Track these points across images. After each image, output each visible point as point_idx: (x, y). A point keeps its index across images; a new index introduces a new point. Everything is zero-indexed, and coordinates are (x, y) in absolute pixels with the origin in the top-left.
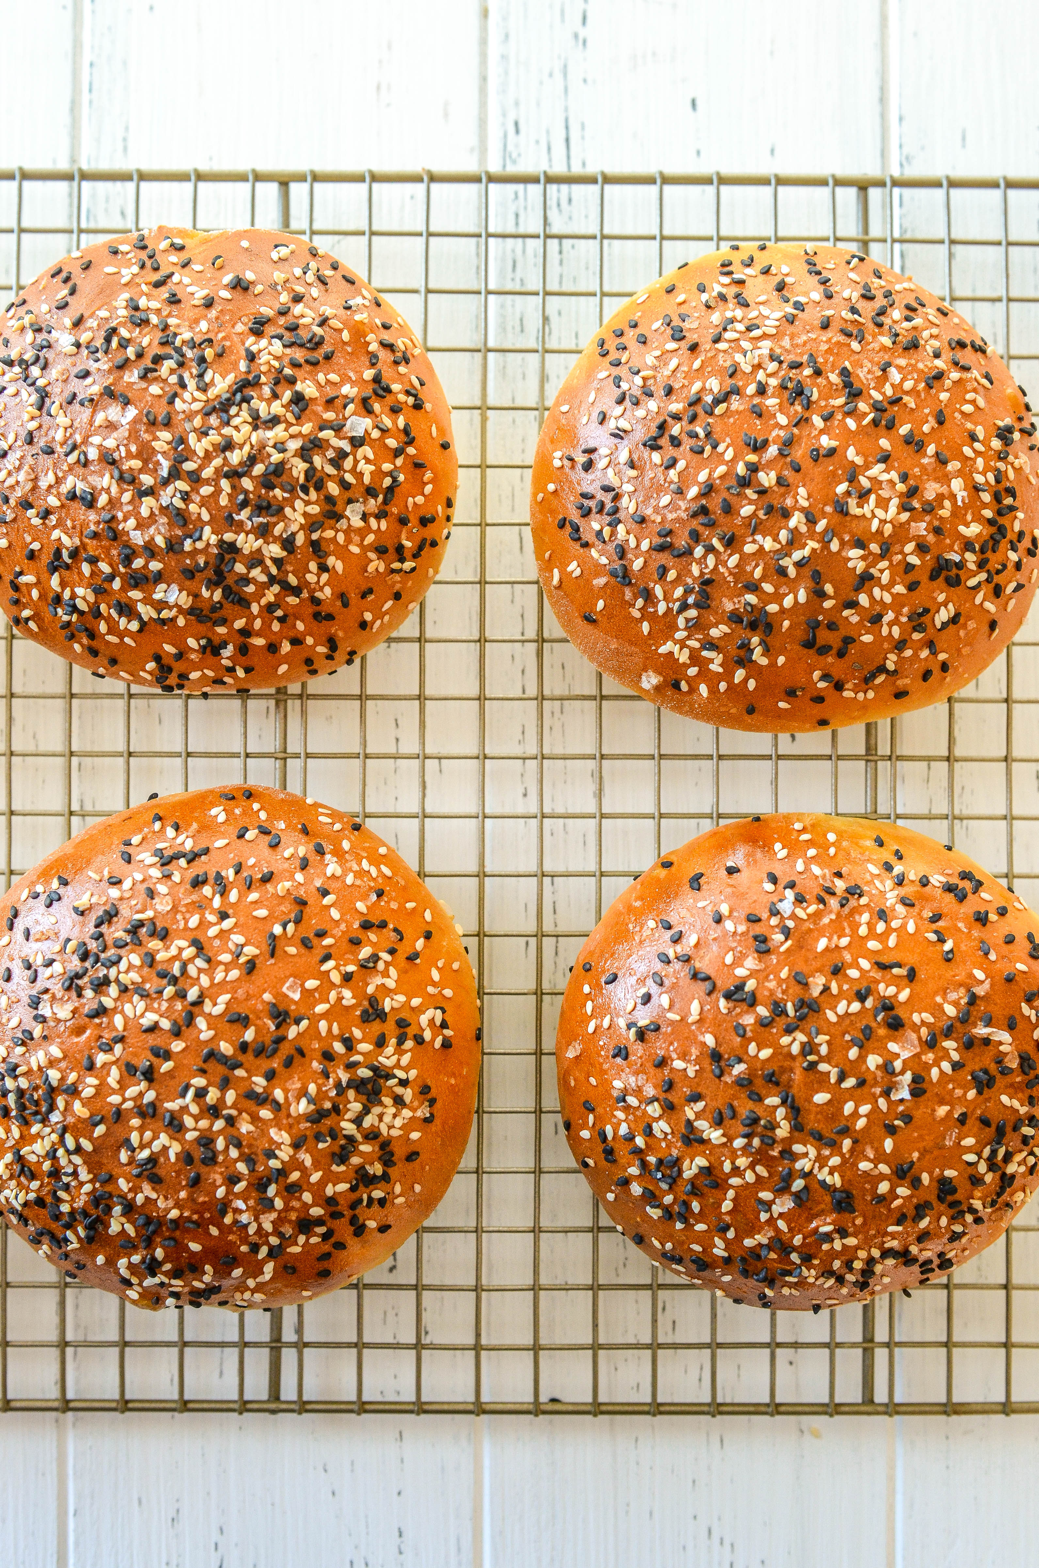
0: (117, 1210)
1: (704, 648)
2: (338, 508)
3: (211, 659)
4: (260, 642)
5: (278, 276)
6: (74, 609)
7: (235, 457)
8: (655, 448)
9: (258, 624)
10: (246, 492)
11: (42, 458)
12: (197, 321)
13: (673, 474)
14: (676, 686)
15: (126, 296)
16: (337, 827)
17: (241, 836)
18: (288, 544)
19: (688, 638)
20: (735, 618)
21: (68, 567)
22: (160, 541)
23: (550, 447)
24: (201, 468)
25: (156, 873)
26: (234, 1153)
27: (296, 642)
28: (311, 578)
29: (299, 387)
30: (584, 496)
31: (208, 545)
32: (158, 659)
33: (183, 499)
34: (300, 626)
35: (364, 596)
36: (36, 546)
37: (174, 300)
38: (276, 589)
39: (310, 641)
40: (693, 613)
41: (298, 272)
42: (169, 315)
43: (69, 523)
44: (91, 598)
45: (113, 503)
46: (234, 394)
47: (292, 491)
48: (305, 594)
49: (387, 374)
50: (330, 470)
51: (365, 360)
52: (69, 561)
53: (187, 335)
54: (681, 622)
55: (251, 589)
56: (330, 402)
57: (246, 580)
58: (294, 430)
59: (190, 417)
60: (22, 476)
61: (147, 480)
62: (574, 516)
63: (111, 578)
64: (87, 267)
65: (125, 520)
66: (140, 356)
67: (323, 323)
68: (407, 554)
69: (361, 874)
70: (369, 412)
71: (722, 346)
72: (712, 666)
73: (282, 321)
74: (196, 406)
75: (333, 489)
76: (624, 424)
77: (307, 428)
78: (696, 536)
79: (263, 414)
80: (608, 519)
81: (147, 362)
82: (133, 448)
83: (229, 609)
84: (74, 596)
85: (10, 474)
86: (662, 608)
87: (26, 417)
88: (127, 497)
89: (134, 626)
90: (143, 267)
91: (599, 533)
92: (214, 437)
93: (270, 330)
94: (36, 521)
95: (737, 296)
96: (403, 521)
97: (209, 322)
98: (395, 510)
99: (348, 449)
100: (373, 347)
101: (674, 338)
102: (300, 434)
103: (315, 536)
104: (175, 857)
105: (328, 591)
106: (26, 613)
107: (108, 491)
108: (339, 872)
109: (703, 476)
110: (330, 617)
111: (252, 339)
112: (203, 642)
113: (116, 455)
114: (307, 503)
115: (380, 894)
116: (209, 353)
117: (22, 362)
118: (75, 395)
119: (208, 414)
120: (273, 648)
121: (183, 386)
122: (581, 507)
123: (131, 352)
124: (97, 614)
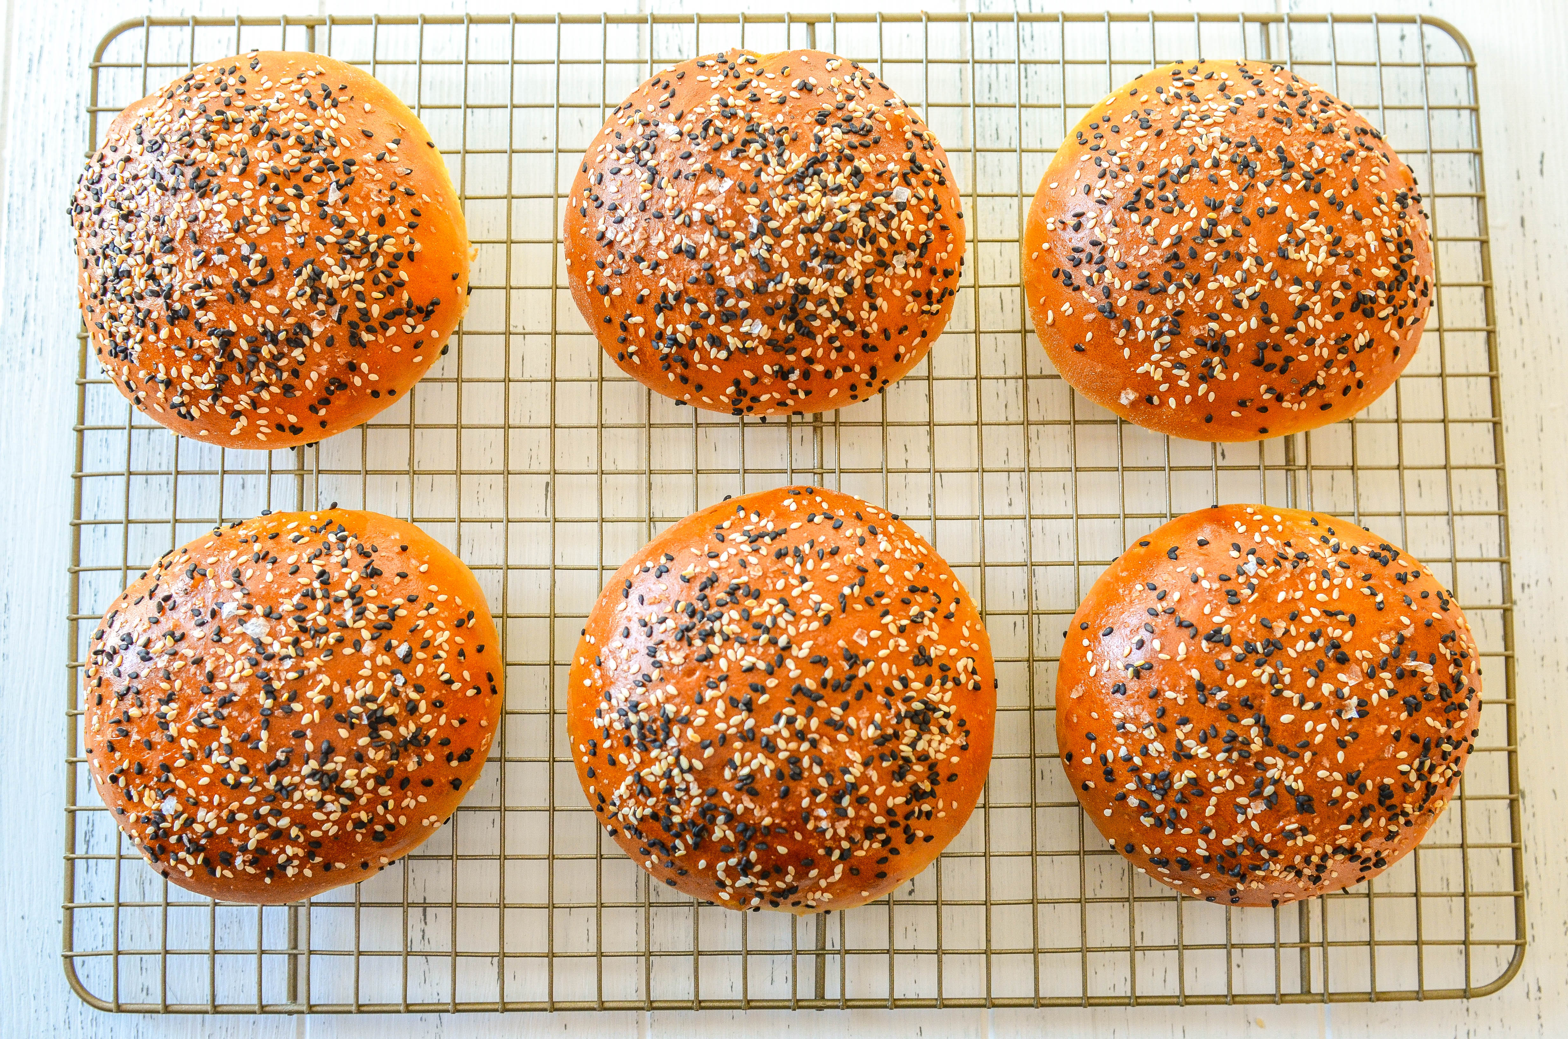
0: (721, 819)
1: (1174, 367)
2: (887, 259)
3: (780, 382)
4: (820, 368)
5: (834, 81)
6: (675, 342)
7: (810, 217)
8: (1136, 210)
9: (820, 353)
10: (818, 244)
11: (653, 221)
12: (774, 115)
13: (1149, 229)
14: (1150, 400)
15: (717, 96)
16: (882, 516)
17: (811, 521)
18: (848, 286)
19: (1162, 359)
20: (1200, 342)
21: (672, 308)
22: (749, 284)
23: (1042, 216)
24: (782, 226)
25: (746, 548)
26: (817, 770)
27: (847, 369)
28: (865, 315)
29: (856, 163)
30: (1076, 250)
31: (787, 286)
32: (737, 383)
33: (768, 251)
34: (852, 355)
35: (900, 332)
36: (646, 292)
37: (755, 99)
38: (837, 323)
39: (857, 368)
40: (1166, 339)
41: (848, 79)
42: (752, 110)
43: (675, 272)
44: (689, 333)
45: (712, 255)
46: (807, 169)
47: (853, 244)
48: (858, 329)
49: (920, 157)
50: (881, 228)
51: (903, 145)
52: (673, 303)
53: (768, 125)
54: (1157, 346)
55: (817, 323)
56: (880, 176)
57: (814, 316)
58: (854, 196)
59: (773, 186)
60: (637, 236)
61: (739, 236)
62: (1068, 266)
63: (707, 316)
64: (681, 77)
65: (721, 268)
66: (731, 140)
67: (871, 116)
68: (934, 299)
69: (905, 551)
70: (908, 184)
71: (1182, 131)
72: (1181, 383)
73: (840, 114)
74: (778, 178)
75: (883, 243)
76: (1106, 193)
77: (864, 195)
78: (1169, 278)
79: (830, 184)
80: (1096, 267)
81: (738, 145)
82: (729, 211)
83: (799, 341)
84: (675, 331)
85: (626, 235)
86: (1141, 335)
87: (641, 189)
88: (723, 249)
89: (723, 355)
90: (727, 76)
91: (1090, 279)
92: (793, 201)
93: (830, 121)
94: (647, 272)
95: (1190, 95)
96: (933, 272)
97: (784, 114)
98: (927, 262)
99: (895, 212)
100: (908, 136)
101: (1142, 128)
102: (858, 200)
103: (868, 281)
104: (761, 536)
105: (875, 326)
106: (632, 349)
107: (708, 245)
108: (889, 548)
109: (1174, 230)
110: (874, 349)
111: (818, 127)
112: (776, 368)
113: (715, 217)
114: (864, 254)
115: (921, 567)
116: (786, 138)
117: (634, 148)
118: (680, 172)
119: (787, 184)
120: (828, 374)
121: (766, 163)
122: (1073, 259)
123: (724, 138)
124: (693, 346)
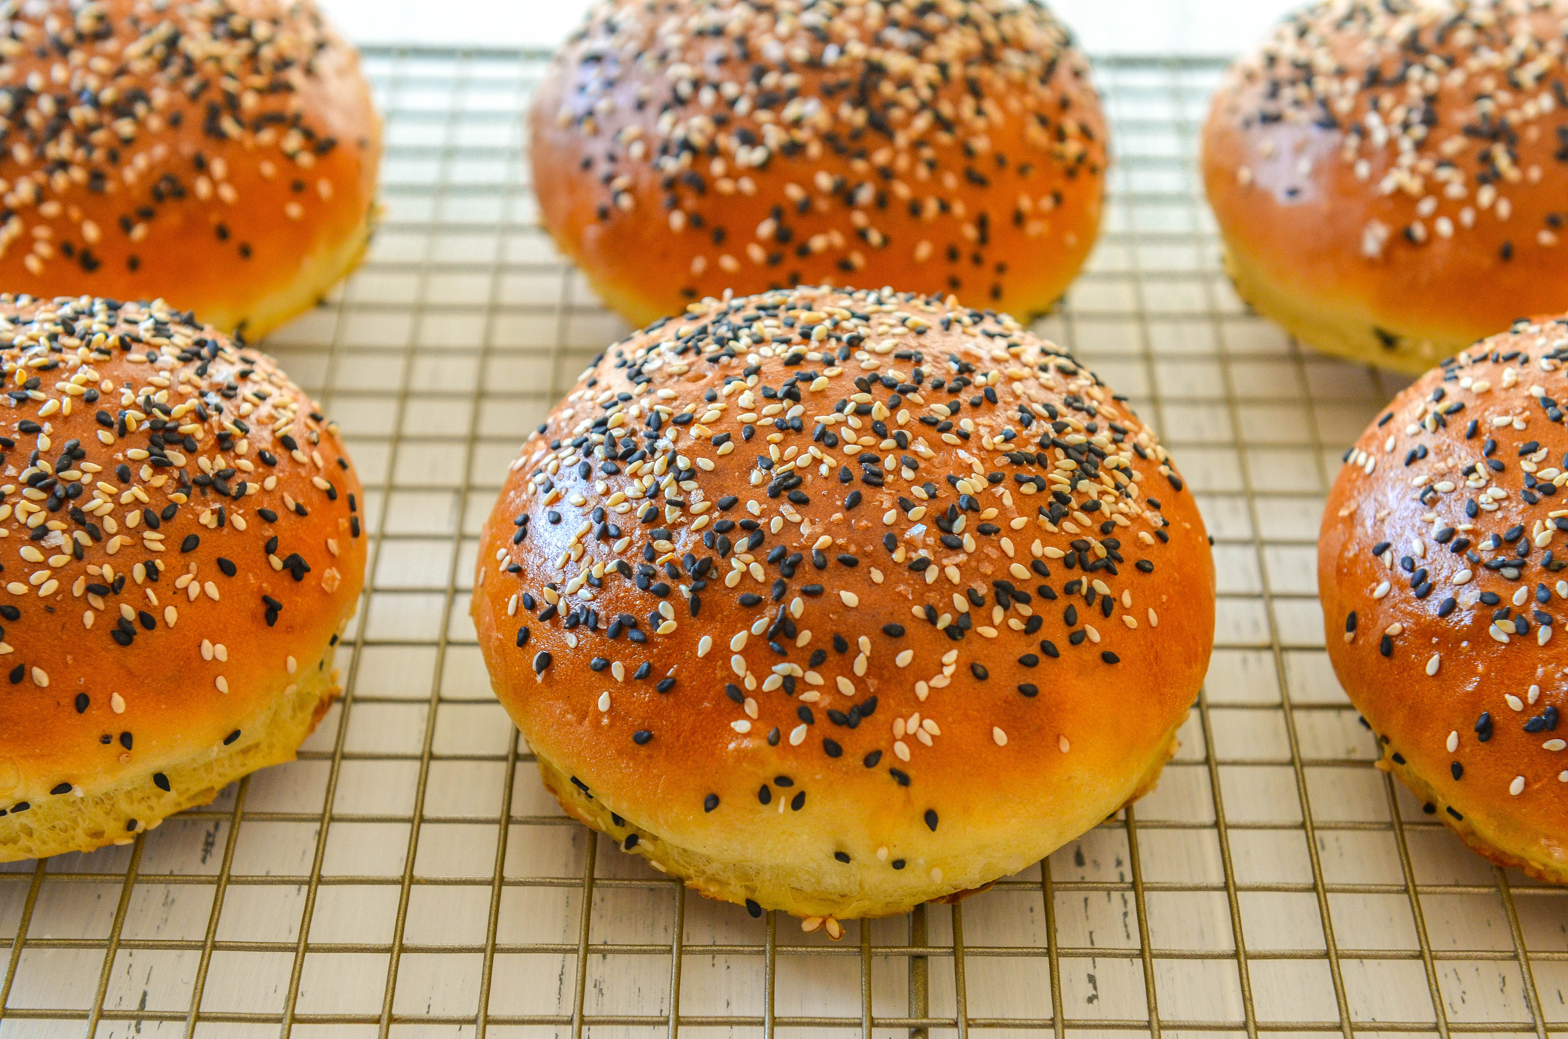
0: (742, 543)
1: (1438, 168)
3: (842, 209)
4: (903, 192)
9: (903, 163)
14: (1409, 236)
18: (942, 69)
19: (1417, 161)
21: (684, 102)
22: (800, 56)
26: (907, 474)
27: (944, 205)
28: (968, 118)
32: (778, 214)
34: (950, 183)
35: (1022, 172)
38: (927, 118)
39: (958, 210)
40: (1419, 131)
44: (709, 130)
45: (747, 28)
48: (959, 137)
52: (688, 94)
54: (1406, 145)
55: (898, 114)
72: (1451, 191)
78: (1409, 64)
80: (1302, 86)
83: (871, 138)
86: (1380, 138)
91: (1295, 100)
103: (971, 73)
105: (983, 142)
110: (983, 182)
112: (836, 181)
120: (916, 206)
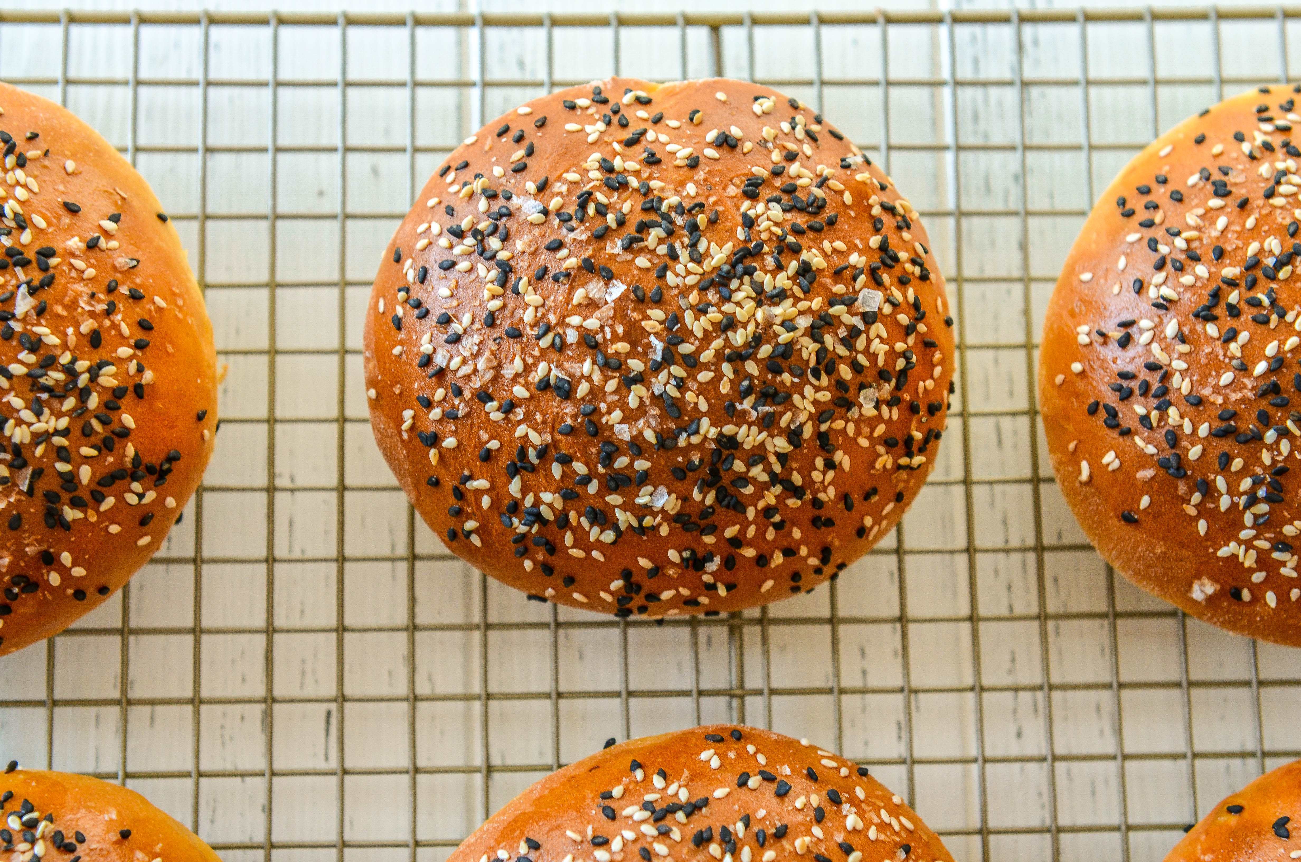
1: (1274, 548)
2: (851, 395)
3: (691, 573)
4: (750, 553)
5: (767, 132)
6: (538, 517)
7: (739, 338)
8: (1213, 319)
9: (751, 531)
10: (750, 377)
11: (506, 342)
12: (683, 184)
13: (1234, 348)
14: (1236, 595)
15: (597, 156)
16: (844, 772)
17: (743, 784)
18: (794, 436)
19: (1256, 537)
21: (533, 469)
22: (650, 435)
23: (1069, 321)
24: (699, 351)
25: (649, 830)
27: (789, 552)
28: (816, 476)
29: (805, 255)
30: (1124, 376)
31: (705, 438)
32: (627, 575)
33: (678, 387)
34: (797, 533)
35: (867, 497)
36: (494, 444)
37: (653, 161)
38: (778, 489)
39: (804, 551)
40: (1263, 508)
41: (786, 127)
42: (650, 177)
43: (539, 417)
44: (559, 505)
45: (596, 393)
46: (734, 266)
47: (802, 375)
48: (808, 496)
49: (893, 241)
50: (842, 351)
51: (868, 225)
52: (536, 461)
53: (674, 200)
54: (1248, 519)
55: (749, 490)
56: (838, 274)
57: (744, 479)
58: (802, 305)
59: (684, 292)
60: (481, 364)
61: (636, 365)
62: (1111, 399)
63: (586, 480)
64: (542, 124)
65: (609, 412)
66: (621, 223)
67: (823, 182)
68: (915, 448)
69: (883, 827)
70: (878, 284)
71: (1278, 201)
72: (1283, 571)
73: (778, 183)
74: (691, 280)
75: (845, 372)
76: (1167, 291)
77: (816, 303)
78: (1265, 420)
79: (768, 288)
80: (1154, 402)
81: (631, 230)
82: (620, 330)
84: (538, 502)
85: (464, 362)
86: (1225, 503)
87: (486, 294)
88: (611, 385)
89: (609, 537)
90: (609, 124)
91: (1145, 420)
92: (714, 315)
93: (766, 193)
94: (497, 416)
95: (1286, 145)
96: (913, 409)
97: (697, 183)
98: (907, 397)
99: (862, 327)
100: (876, 211)
101: (1217, 194)
102: (809, 311)
103: (824, 427)
104: (672, 810)
105: (831, 491)
106: (470, 525)
107: (589, 379)
108: (860, 825)
109: (1271, 349)
110: (829, 523)
111: (747, 204)
112: (686, 554)
113: (599, 337)
114: (818, 389)
115: (907, 850)
116: (701, 219)
117: (476, 233)
118: (546, 270)
119: (703, 290)
120: (762, 560)
121: (673, 256)
122: (1119, 389)
123: (611, 218)
124: (563, 522)
